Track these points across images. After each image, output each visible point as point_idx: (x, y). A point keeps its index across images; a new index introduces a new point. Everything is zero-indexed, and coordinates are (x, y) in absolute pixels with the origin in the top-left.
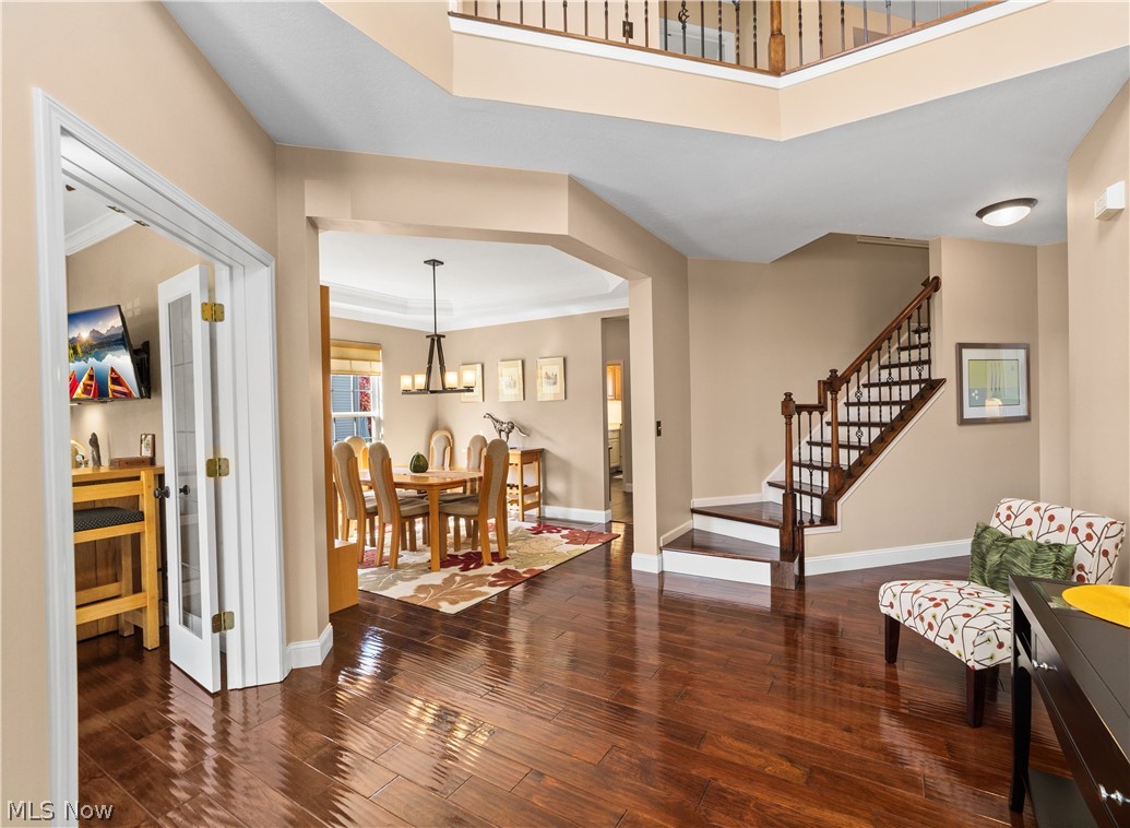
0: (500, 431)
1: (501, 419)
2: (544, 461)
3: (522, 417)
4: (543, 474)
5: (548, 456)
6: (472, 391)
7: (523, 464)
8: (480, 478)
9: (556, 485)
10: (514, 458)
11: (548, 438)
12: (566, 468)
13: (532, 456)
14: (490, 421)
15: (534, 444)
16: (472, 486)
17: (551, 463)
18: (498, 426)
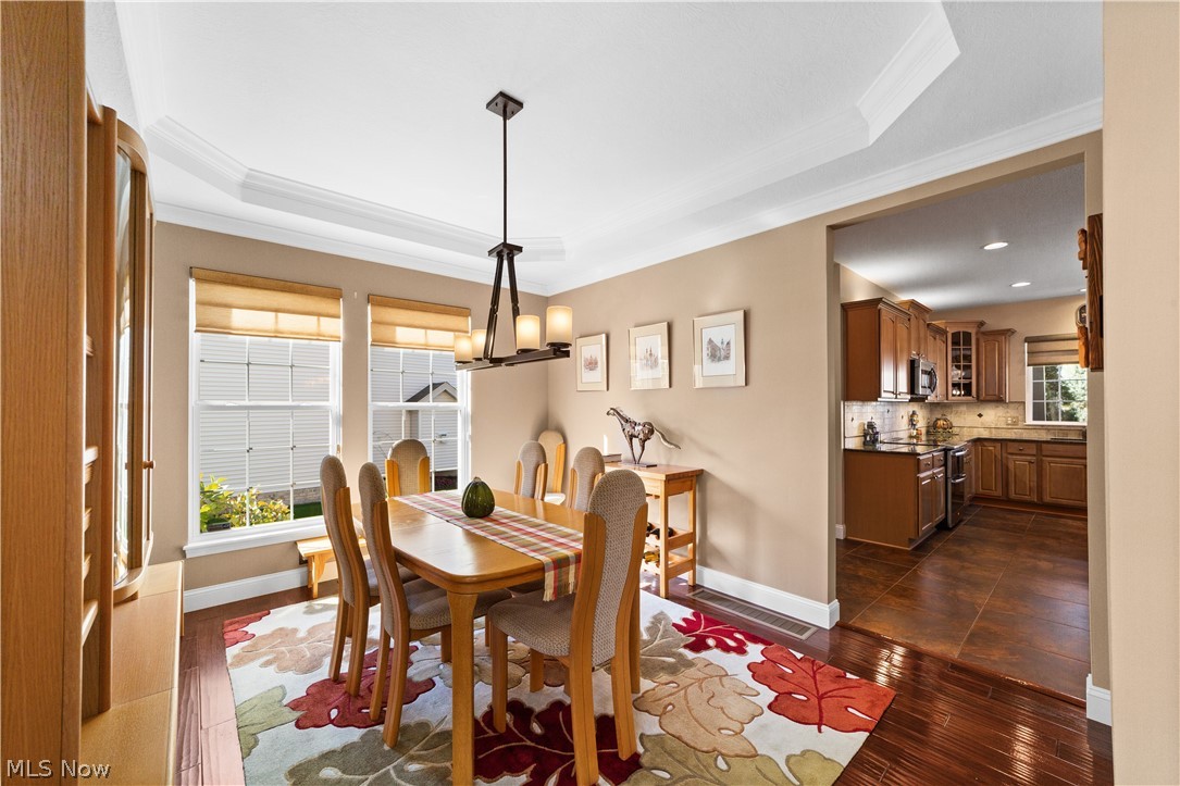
0: (632, 437)
1: (634, 418)
2: (703, 491)
3: (665, 416)
4: (701, 512)
5: (710, 485)
6: (567, 354)
7: (667, 494)
8: (578, 557)
9: (723, 535)
10: (653, 483)
11: (712, 453)
12: (745, 509)
13: (684, 482)
14: (615, 419)
15: (687, 462)
16: (557, 579)
17: (715, 496)
18: (628, 428)
